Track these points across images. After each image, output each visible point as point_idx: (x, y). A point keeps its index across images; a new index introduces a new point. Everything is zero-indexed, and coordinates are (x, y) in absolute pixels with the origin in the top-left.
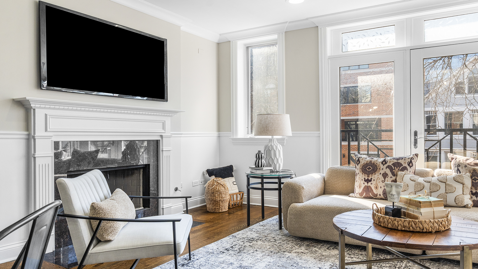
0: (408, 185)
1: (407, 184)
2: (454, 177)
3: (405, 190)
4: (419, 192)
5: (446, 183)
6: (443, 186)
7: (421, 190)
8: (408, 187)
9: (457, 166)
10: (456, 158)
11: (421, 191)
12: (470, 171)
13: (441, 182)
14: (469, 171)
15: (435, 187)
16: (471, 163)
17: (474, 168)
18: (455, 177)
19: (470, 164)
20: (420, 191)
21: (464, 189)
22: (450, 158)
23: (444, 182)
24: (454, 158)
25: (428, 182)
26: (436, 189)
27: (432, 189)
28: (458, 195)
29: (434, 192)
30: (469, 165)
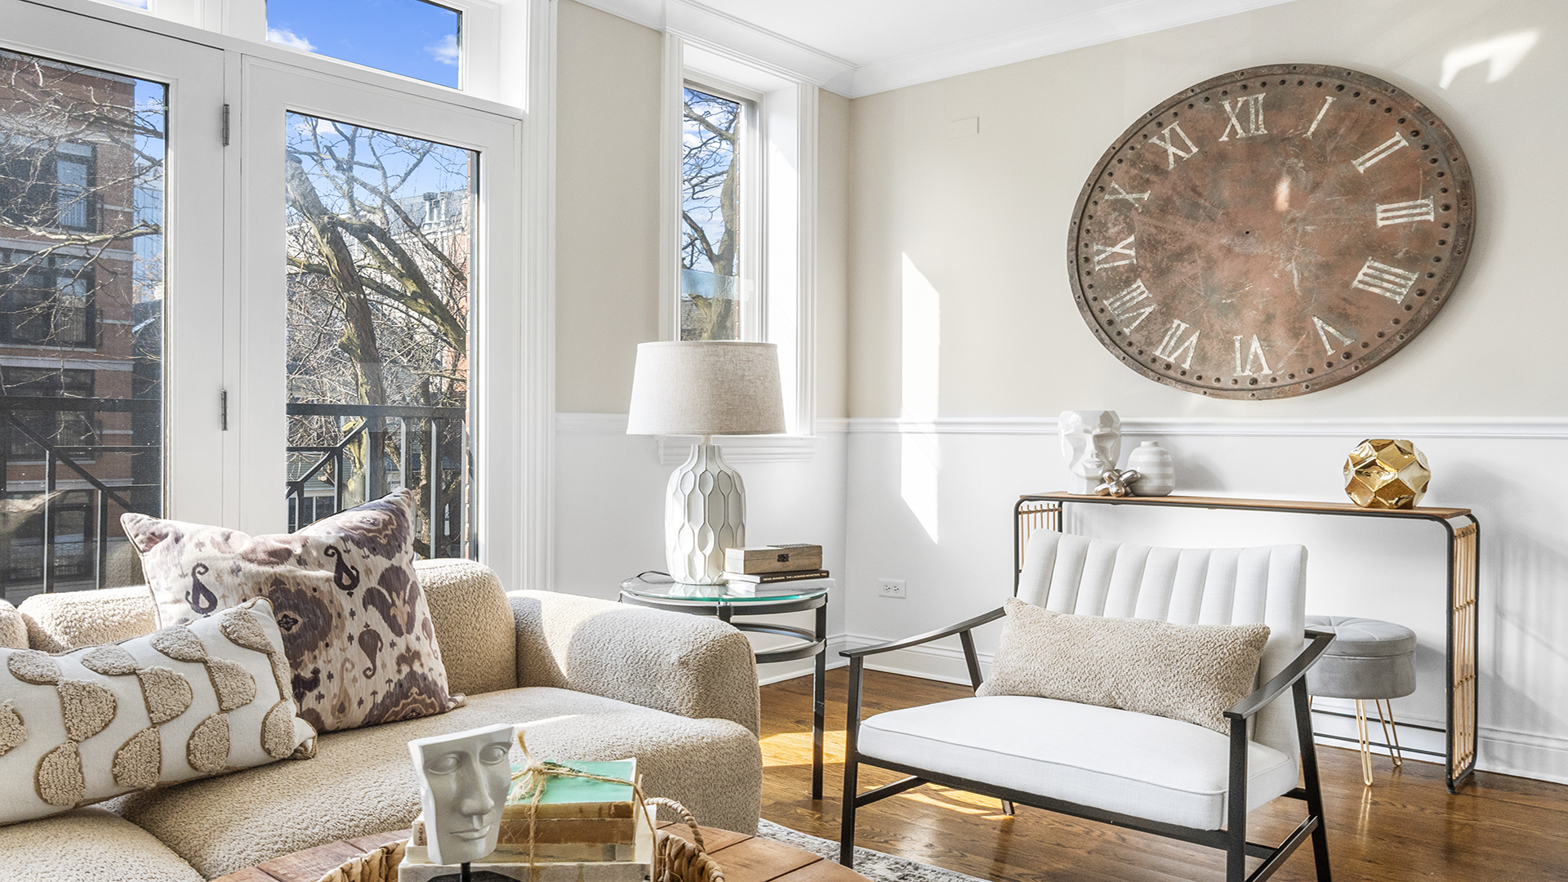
0: (22, 713)
1: (13, 711)
2: (225, 628)
3: (11, 748)
4: (94, 737)
5: (205, 662)
6: (196, 676)
7: (106, 725)
8: (22, 723)
9: (190, 572)
10: (176, 533)
11: (108, 729)
12: (260, 590)
13: (184, 660)
14: (257, 590)
15: (167, 691)
16: (253, 551)
17: (275, 574)
18: (227, 624)
19: (250, 556)
20: (103, 728)
21: (278, 673)
22: (141, 537)
23: (197, 661)
24: (166, 536)
25: (123, 674)
26: (177, 700)
27: (161, 709)
28: (269, 709)
29: (173, 718)
30: (251, 561)
